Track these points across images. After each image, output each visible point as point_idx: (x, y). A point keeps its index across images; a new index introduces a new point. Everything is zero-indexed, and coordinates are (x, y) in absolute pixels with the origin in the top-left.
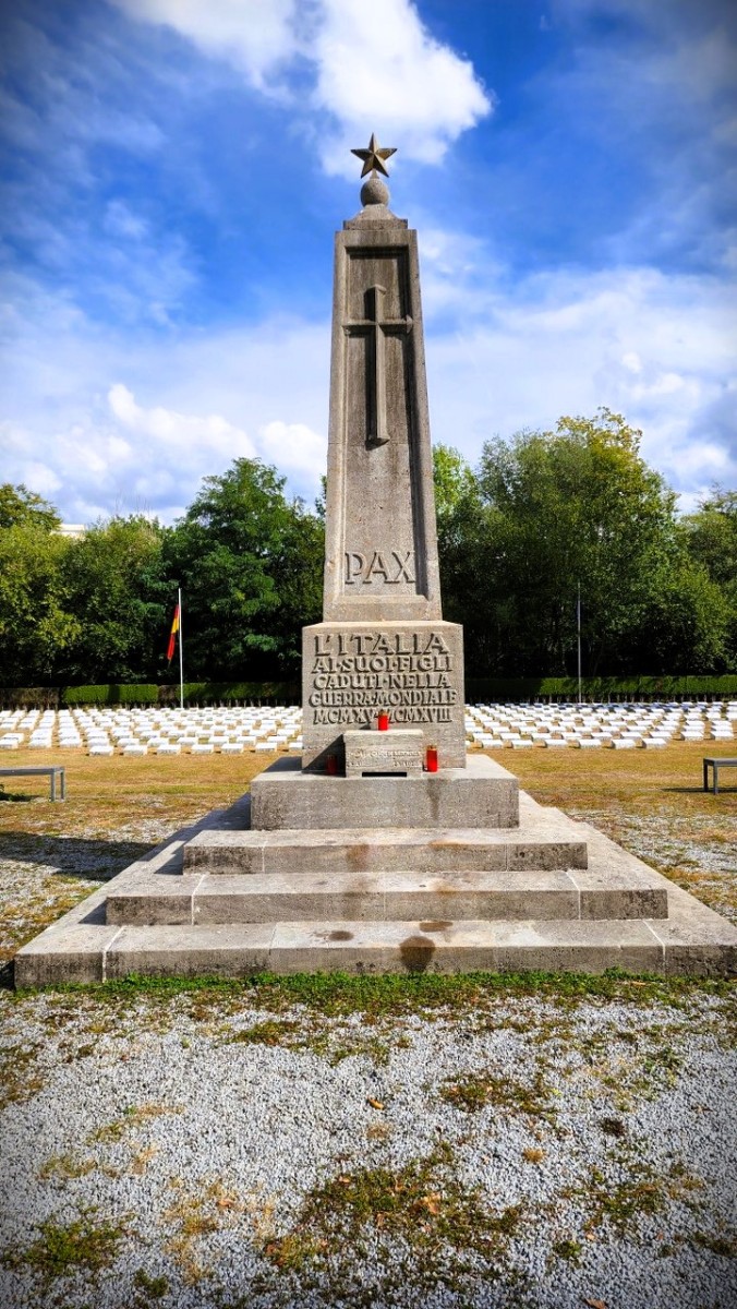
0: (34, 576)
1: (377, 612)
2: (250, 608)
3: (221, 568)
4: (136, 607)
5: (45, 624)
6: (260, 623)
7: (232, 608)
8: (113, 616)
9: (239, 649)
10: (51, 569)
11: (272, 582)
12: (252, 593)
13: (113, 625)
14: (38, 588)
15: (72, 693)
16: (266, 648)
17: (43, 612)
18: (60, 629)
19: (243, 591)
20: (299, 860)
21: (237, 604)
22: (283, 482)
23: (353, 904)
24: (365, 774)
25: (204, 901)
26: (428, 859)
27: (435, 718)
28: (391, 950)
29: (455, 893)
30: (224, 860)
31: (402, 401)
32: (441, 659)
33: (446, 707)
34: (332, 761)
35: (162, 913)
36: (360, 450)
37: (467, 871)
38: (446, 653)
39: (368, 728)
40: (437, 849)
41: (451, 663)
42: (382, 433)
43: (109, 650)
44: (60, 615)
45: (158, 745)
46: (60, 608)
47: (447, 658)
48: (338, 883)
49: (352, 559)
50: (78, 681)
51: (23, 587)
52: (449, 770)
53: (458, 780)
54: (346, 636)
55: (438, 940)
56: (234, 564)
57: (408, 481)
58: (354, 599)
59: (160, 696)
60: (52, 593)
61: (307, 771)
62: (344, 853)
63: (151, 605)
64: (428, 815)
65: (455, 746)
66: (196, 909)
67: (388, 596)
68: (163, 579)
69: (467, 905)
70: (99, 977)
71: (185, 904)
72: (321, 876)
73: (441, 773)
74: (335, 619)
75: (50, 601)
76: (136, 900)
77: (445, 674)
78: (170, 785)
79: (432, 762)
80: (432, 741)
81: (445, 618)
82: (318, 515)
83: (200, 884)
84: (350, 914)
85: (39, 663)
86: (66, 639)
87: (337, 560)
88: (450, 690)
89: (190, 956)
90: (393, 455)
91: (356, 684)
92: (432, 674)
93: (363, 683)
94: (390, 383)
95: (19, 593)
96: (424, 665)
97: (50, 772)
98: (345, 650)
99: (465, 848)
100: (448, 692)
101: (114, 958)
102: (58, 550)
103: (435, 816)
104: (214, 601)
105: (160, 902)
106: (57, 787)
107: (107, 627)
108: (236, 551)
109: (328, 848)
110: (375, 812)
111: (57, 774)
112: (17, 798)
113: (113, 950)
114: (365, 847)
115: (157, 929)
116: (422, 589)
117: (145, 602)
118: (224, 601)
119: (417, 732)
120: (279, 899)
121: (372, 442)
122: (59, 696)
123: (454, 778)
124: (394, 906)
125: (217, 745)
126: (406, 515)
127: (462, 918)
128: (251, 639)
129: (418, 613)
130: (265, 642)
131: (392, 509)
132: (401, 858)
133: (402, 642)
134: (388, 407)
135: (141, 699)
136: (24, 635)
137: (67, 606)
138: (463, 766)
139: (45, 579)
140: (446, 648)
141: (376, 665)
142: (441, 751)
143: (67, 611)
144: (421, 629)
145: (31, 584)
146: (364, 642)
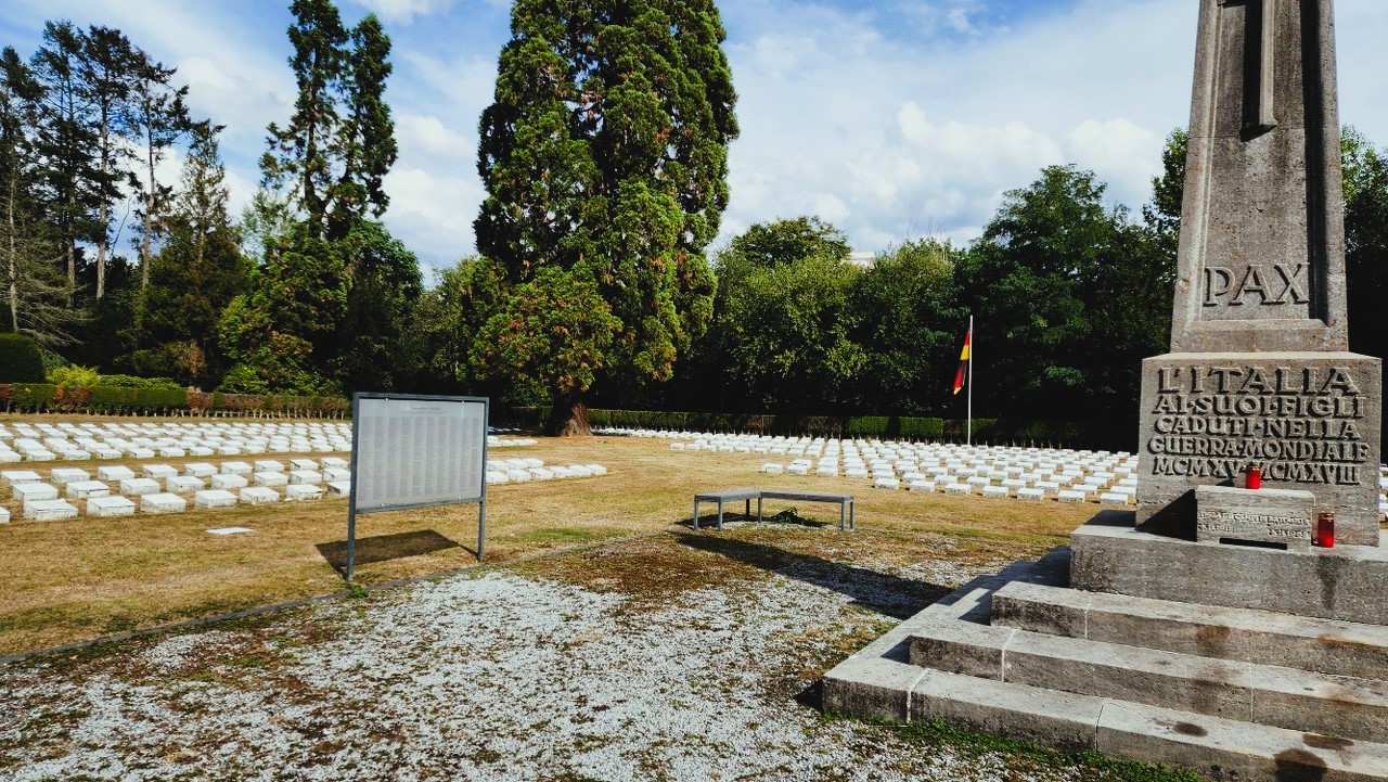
0: (824, 306)
1: (1249, 340)
2: (1052, 337)
3: (1020, 292)
4: (924, 336)
5: (833, 353)
6: (1064, 353)
7: (1031, 337)
8: (899, 345)
9: (1038, 383)
10: (840, 298)
11: (1081, 305)
12: (1055, 318)
13: (898, 354)
14: (827, 317)
15: (856, 423)
16: (1070, 382)
17: (830, 342)
18: (846, 358)
19: (1044, 317)
20: (1133, 631)
21: (1038, 332)
22: (1101, 189)
23: (1204, 694)
24: (1223, 541)
25: (1016, 658)
26: (1318, 656)
27: (1332, 478)
28: (1261, 760)
29: (1358, 705)
30: (1037, 616)
31: (1298, 75)
32: (1345, 402)
33: (1350, 465)
34: (1178, 519)
35: (969, 662)
36: (1232, 143)
37: (1378, 680)
38: (1354, 394)
39: (1229, 483)
40: (1332, 646)
41: (1361, 408)
42: (1267, 115)
43: (894, 381)
44: (847, 344)
45: (945, 484)
46: (847, 338)
47: (1355, 401)
48: (1187, 666)
49: (1215, 276)
50: (860, 412)
51: (813, 316)
52: (1350, 547)
53: (1368, 562)
54: (1202, 370)
55: (1331, 759)
56: (1035, 287)
57: (1302, 174)
58: (1216, 325)
59: (945, 430)
60: (840, 323)
61: (1141, 528)
62: (1193, 631)
63: (939, 333)
64: (1318, 600)
65: (1363, 516)
66: (1006, 666)
67: (1266, 321)
68: (953, 305)
69: (1376, 723)
70: (904, 716)
71: (994, 658)
72: (1161, 654)
73: (1337, 550)
74: (1187, 349)
75: (838, 330)
76: (941, 644)
77: (1351, 422)
78: (961, 527)
79: (1325, 531)
80: (1326, 506)
81: (1352, 350)
82: (1145, 225)
83: (1009, 638)
84: (1202, 706)
85: (825, 392)
86: (852, 369)
87: (1194, 279)
88: (1358, 443)
89: (1002, 715)
90: (1282, 144)
91: (1213, 429)
92: (1330, 421)
93: (1225, 428)
94: (1281, 55)
95: (809, 324)
96: (1318, 408)
97: (841, 500)
98: (1200, 386)
99: (1376, 650)
100: (1354, 446)
101: (919, 700)
102: (846, 279)
103: (1329, 604)
104: (1010, 329)
105: (967, 651)
106: (847, 516)
107: (892, 357)
108: (1038, 272)
109: (1170, 623)
110: (1238, 589)
111: (847, 503)
112: (811, 523)
113: (918, 691)
114: (1223, 630)
115: (962, 679)
116: (1319, 309)
117: (933, 330)
118: (1022, 328)
119: (1305, 494)
120: (1106, 672)
121: (1250, 127)
122: (843, 426)
123: (1360, 558)
124: (1264, 707)
125: (1012, 488)
126: (1297, 217)
127: (1368, 739)
128: (1052, 371)
129: (1312, 341)
130: (1070, 376)
131: (1276, 210)
132: (1277, 650)
133: (1286, 379)
134: (1277, 85)
135: (924, 431)
136: (813, 365)
137: (853, 336)
138: (1374, 544)
139: (835, 307)
140: (1354, 386)
141: (1245, 407)
142: (1341, 521)
143: (854, 341)
144: (1315, 362)
145: (820, 314)
146: (1228, 379)
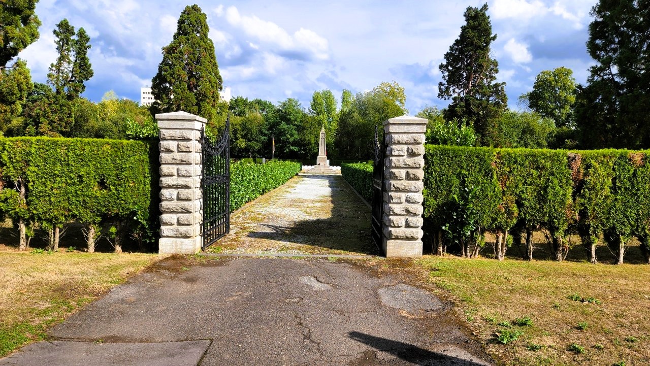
0: (234, 128)
2: (291, 140)
3: (283, 128)
4: (260, 138)
6: (294, 144)
7: (286, 139)
8: (254, 139)
9: (288, 150)
11: (297, 132)
12: (292, 135)
13: (254, 142)
14: (235, 132)
17: (237, 139)
18: (242, 143)
19: (289, 135)
21: (288, 139)
22: (300, 104)
43: (253, 149)
44: (241, 139)
56: (287, 128)
60: (239, 133)
68: (268, 131)
75: (239, 136)
82: (310, 114)
86: (243, 146)
108: (288, 124)
117: (263, 136)
118: (284, 137)
128: (291, 147)
130: (295, 149)
137: (243, 137)
139: (237, 129)
